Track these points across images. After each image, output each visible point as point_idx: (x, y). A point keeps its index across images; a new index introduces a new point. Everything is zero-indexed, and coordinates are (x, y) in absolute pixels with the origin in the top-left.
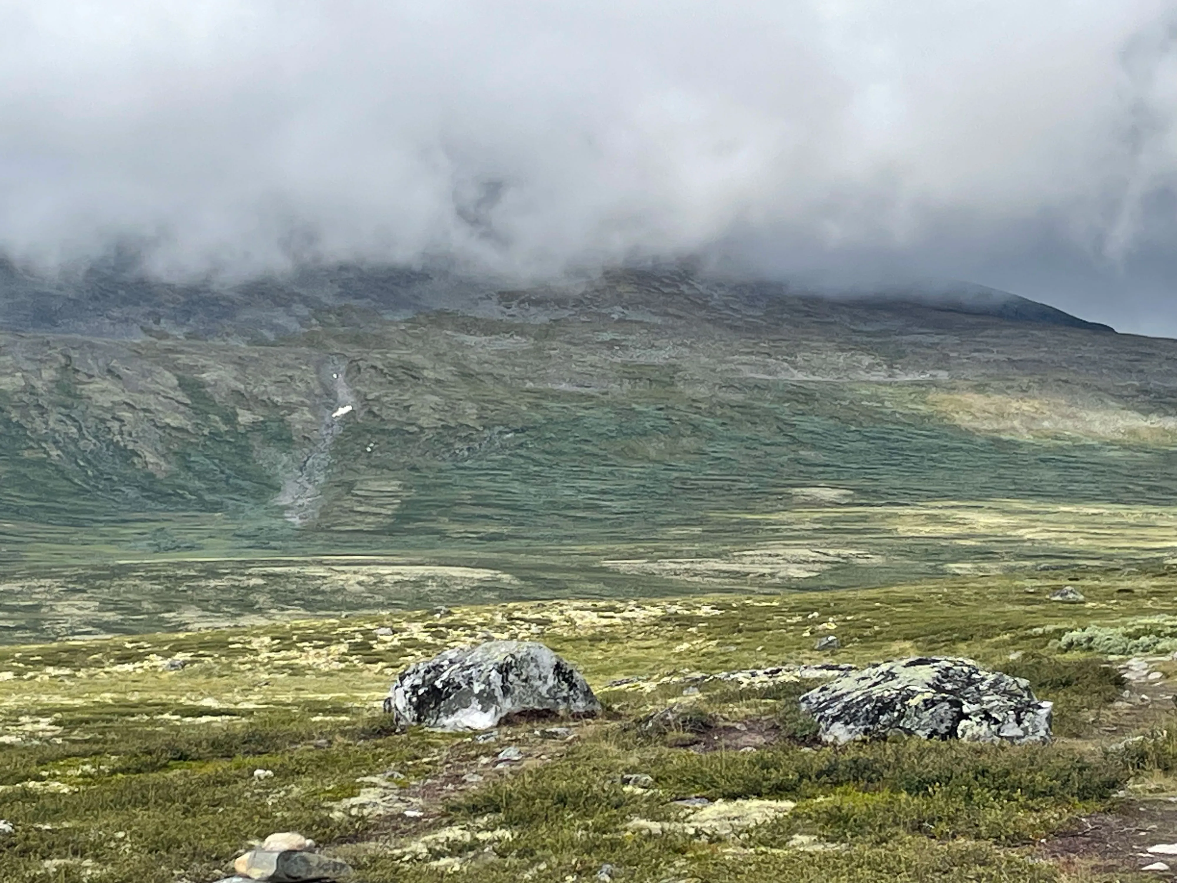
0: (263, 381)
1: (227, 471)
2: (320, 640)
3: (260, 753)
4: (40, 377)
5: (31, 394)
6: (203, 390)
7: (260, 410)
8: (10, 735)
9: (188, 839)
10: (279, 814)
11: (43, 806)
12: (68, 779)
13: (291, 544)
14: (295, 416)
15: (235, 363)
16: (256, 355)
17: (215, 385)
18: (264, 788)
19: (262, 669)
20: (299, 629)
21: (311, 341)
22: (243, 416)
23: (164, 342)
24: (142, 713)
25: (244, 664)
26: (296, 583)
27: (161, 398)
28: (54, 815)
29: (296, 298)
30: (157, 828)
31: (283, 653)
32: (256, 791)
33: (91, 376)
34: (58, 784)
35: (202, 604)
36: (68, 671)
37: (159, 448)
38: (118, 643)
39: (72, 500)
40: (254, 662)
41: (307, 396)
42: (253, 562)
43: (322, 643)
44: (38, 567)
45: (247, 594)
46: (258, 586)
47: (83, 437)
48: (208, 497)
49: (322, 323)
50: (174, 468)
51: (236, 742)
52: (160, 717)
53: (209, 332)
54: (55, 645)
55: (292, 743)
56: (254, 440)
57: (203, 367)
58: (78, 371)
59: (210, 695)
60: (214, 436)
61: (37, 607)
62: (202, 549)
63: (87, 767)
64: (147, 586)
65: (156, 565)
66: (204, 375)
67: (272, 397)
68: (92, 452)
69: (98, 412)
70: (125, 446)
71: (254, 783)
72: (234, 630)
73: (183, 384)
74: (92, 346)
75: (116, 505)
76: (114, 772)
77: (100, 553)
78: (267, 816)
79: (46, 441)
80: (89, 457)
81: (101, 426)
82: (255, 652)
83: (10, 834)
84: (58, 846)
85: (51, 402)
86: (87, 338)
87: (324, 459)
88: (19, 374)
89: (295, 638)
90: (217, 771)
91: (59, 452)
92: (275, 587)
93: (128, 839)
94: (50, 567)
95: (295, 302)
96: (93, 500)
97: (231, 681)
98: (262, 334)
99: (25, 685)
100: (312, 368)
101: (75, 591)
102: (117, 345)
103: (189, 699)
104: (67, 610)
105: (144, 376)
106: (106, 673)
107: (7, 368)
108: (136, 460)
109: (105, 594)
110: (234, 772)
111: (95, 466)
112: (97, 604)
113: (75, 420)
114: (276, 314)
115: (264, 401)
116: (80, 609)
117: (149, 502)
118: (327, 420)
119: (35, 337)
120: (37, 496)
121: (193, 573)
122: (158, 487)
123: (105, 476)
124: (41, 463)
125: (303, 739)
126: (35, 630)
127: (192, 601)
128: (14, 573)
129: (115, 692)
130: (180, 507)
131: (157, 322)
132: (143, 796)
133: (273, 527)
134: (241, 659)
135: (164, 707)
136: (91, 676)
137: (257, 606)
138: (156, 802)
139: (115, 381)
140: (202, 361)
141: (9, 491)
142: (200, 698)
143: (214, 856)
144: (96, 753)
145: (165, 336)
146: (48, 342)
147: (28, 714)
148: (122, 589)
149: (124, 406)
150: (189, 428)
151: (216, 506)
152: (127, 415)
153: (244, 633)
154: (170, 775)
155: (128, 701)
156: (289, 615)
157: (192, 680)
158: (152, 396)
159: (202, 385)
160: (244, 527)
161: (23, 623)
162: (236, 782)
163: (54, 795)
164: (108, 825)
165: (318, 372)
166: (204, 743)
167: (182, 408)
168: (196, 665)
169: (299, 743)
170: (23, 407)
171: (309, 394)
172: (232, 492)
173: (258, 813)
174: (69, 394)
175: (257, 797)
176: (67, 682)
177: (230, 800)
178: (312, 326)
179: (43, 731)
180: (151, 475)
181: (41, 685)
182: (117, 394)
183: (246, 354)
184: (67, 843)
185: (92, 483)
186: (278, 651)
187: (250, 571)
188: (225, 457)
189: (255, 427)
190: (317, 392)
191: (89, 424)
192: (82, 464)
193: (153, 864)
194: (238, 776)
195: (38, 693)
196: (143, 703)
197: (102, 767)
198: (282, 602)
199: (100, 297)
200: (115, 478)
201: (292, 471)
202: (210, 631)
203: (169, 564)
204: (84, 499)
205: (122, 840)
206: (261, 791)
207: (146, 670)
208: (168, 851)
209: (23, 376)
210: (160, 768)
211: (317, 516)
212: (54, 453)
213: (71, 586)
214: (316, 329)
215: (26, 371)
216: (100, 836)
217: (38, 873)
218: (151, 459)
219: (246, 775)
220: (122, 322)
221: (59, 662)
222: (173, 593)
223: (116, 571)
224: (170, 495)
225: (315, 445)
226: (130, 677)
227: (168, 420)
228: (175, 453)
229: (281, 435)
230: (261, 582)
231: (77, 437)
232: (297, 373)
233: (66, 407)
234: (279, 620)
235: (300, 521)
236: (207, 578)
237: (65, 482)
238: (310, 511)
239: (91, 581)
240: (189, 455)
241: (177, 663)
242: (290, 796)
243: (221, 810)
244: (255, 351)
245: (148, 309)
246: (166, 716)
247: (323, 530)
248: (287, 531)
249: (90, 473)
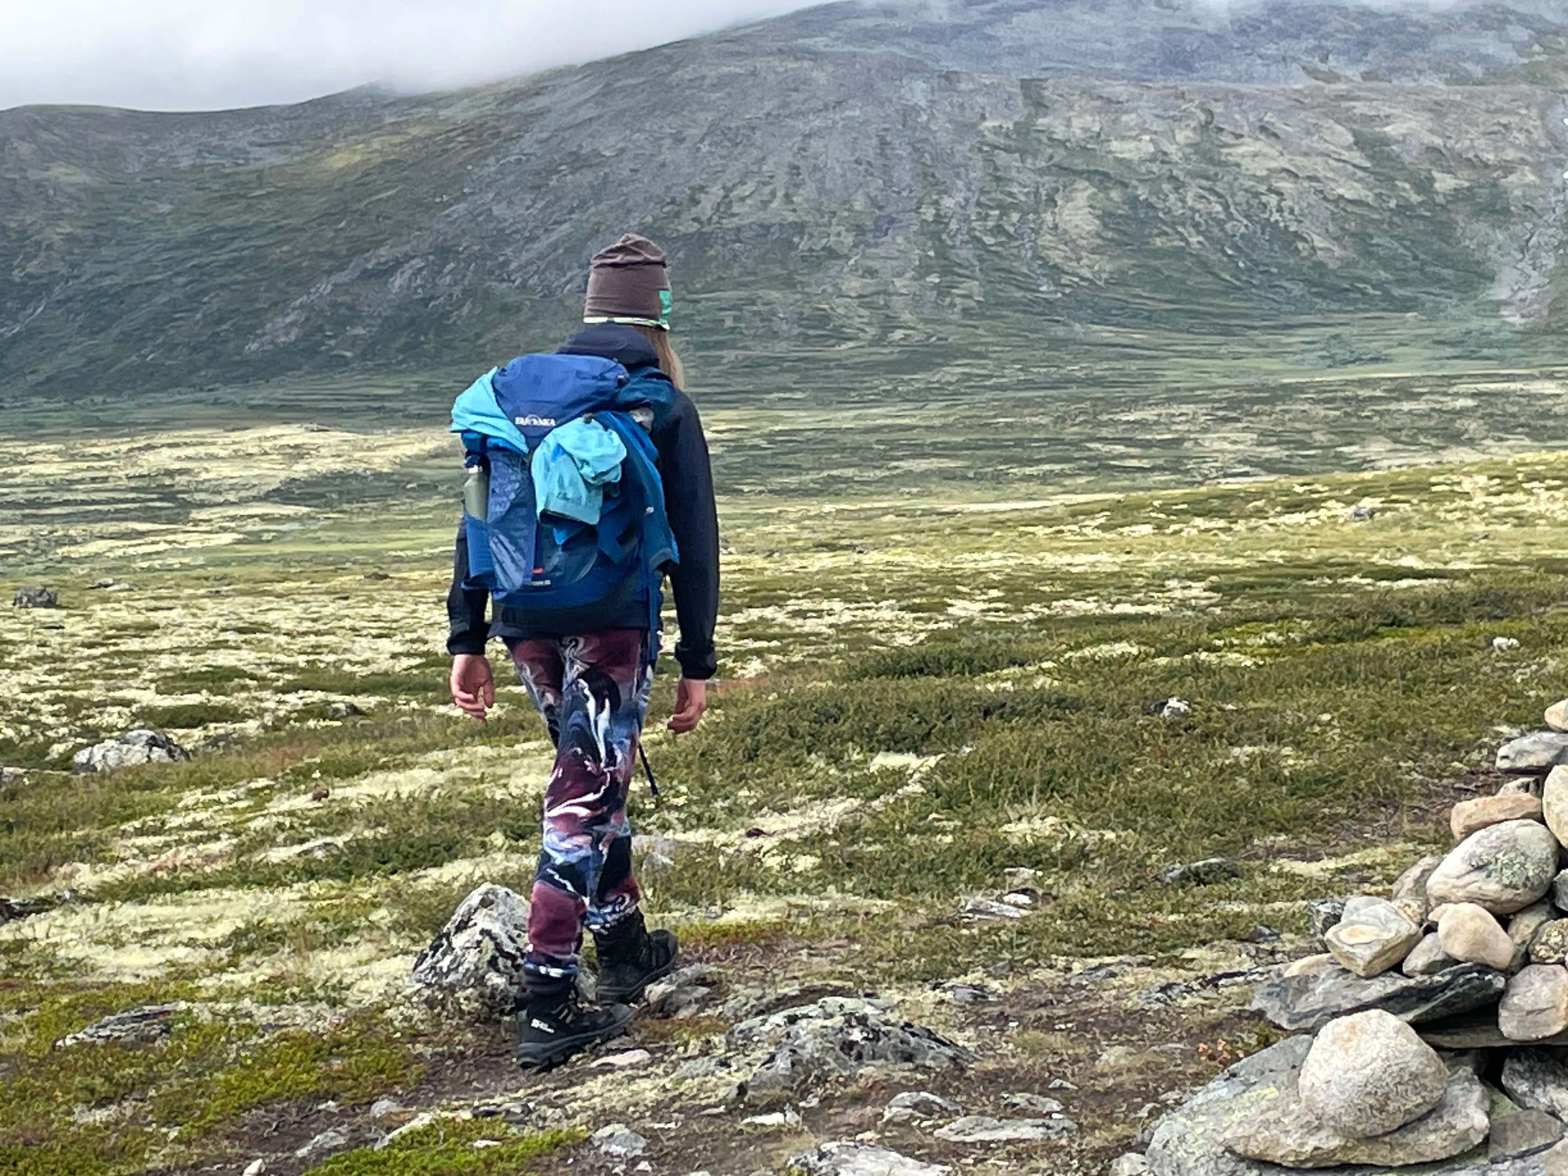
0: (1467, 132)
1: (1422, 256)
2: (1554, 478)
3: (1497, 618)
4: (1173, 139)
5: (1163, 162)
6: (1387, 149)
7: (1465, 173)
8: (1155, 603)
9: (1414, 723)
10: (1532, 693)
11: (1222, 683)
12: (1249, 650)
13: (1510, 352)
14: (1512, 178)
15: (1430, 110)
16: (1458, 97)
17: (1404, 141)
18: (1507, 660)
19: (1476, 518)
20: (1525, 465)
21: (1533, 75)
22: (1444, 181)
23: (1333, 87)
24: (1322, 575)
25: (1451, 511)
26: (1518, 403)
27: (1331, 162)
28: (1235, 692)
29: (1511, 18)
30: (1373, 710)
31: (1505, 497)
32: (1498, 665)
33: (1239, 136)
34: (1237, 655)
35: (1393, 434)
36: (1222, 523)
37: (1331, 228)
38: (1285, 487)
39: (1218, 301)
40: (1467, 509)
41: (1531, 150)
42: (1460, 377)
43: (1557, 483)
44: (1178, 389)
45: (1453, 420)
46: (1467, 409)
47: (1230, 216)
48: (1397, 292)
49: (1546, 49)
50: (1351, 254)
51: (1465, 603)
52: (1346, 580)
53: (1392, 70)
54: (1203, 489)
55: (1539, 605)
56: (1457, 213)
57: (1387, 117)
58: (1221, 130)
59: (1411, 552)
60: (1404, 209)
61: (1178, 442)
62: (1391, 361)
63: (1272, 635)
64: (1320, 411)
65: (1330, 384)
66: (1387, 129)
67: (1480, 154)
68: (1242, 236)
69: (1249, 183)
70: (1286, 227)
71: (1494, 655)
72: (1437, 467)
73: (1360, 142)
74: (1240, 96)
75: (1275, 305)
76: (1307, 641)
77: (1258, 369)
78: (1519, 695)
79: (1183, 225)
80: (1240, 244)
81: (1254, 202)
82: (1467, 496)
83: (1185, 715)
84: (1248, 730)
85: (1189, 173)
86: (1231, 86)
87: (1553, 236)
88: (1147, 138)
89: (1520, 477)
90: (1443, 640)
91: (1201, 239)
92: (1489, 410)
93: (1335, 723)
94: (1192, 390)
95: (1511, 23)
96: (1246, 300)
97: (1437, 533)
98: (1466, 70)
99: (1169, 541)
100: (1534, 112)
101: (1226, 420)
102: (1273, 93)
103: (1381, 557)
104: (1217, 445)
105: (1309, 133)
106: (1271, 525)
107: (1131, 129)
108: (1300, 245)
109: (1265, 422)
110: (1464, 641)
111: (1247, 256)
112: (1255, 436)
113: (1220, 196)
114: (1483, 41)
115: (1468, 160)
116: (1235, 442)
117: (1319, 300)
118: (1558, 183)
119: (1166, 87)
120: (1174, 297)
121: (1378, 393)
122: (1330, 280)
123: (1262, 268)
124: (1178, 254)
125: (1554, 599)
126: (1175, 471)
127: (1379, 431)
128: (1147, 398)
129: (1285, 549)
130: (1361, 306)
131: (1324, 59)
132: (1349, 671)
133: (1486, 330)
134: (1448, 506)
135: (1352, 567)
136: (1252, 529)
137: (1466, 436)
138: (1367, 678)
139: (1273, 140)
140: (1386, 110)
141: (1138, 291)
142: (1398, 555)
143: (1451, 744)
144: (1283, 617)
145: (1333, 77)
146: (1183, 93)
147: (1175, 576)
148: (1287, 416)
149: (1284, 174)
150: (1370, 200)
151: (1406, 305)
152: (1286, 185)
153: (1451, 471)
154: (1383, 644)
155: (1301, 559)
156: (1510, 448)
157: (1384, 534)
158: (1319, 159)
159: (1385, 141)
160: (1447, 331)
161: (1160, 462)
162: (1470, 654)
163: (1233, 670)
164: (1308, 705)
165: (1543, 117)
166: (1422, 604)
167: (1360, 174)
168: (1388, 515)
169: (1548, 605)
170: (1152, 180)
171: (1532, 147)
172: (1427, 285)
173: (1505, 691)
174: (1211, 161)
175: (1501, 673)
176: (1222, 536)
177: (1464, 677)
178: (1533, 54)
179: (1196, 598)
180: (1321, 265)
181: (1190, 541)
182: (1273, 159)
183: (1445, 97)
184: (1260, 726)
185: (1244, 278)
186: (1498, 494)
187: (1455, 389)
188: (1419, 237)
189: (1457, 196)
190: (1542, 144)
191: (1237, 199)
192: (1230, 252)
193: (1372, 755)
194: (1472, 646)
195: (1186, 550)
196: (1323, 562)
197: (1292, 635)
198: (1498, 430)
199: (1249, 29)
200: (1274, 270)
201: (1509, 254)
202: (1404, 469)
203: (1347, 383)
204: (1234, 300)
205: (1329, 723)
206: (1505, 664)
207: (1324, 522)
208: (1389, 739)
209: (1151, 140)
210: (1367, 636)
211: (1545, 313)
212: (1194, 239)
213: (1221, 413)
214: (1538, 58)
215: (1156, 133)
216: (1300, 719)
217: (1227, 762)
218: (1319, 242)
219: (1483, 644)
220: (1277, 62)
221: (1210, 511)
222: (1354, 420)
223: (1280, 393)
224: (1347, 290)
225: (1540, 217)
226: (1302, 530)
227: (1341, 191)
228: (1353, 235)
229: (1494, 205)
230: (1470, 403)
231: (1222, 216)
232: (1514, 120)
233: (1208, 178)
234: (1496, 454)
235: (1523, 321)
236: (1398, 400)
237: (1210, 278)
238: (1536, 306)
239: (1247, 406)
240: (1371, 237)
241: (1362, 511)
242: (1544, 671)
243: (1453, 688)
244: (1458, 92)
245: (1312, 42)
246: (1355, 579)
247: (1554, 332)
248: (1505, 335)
249: (1241, 265)
